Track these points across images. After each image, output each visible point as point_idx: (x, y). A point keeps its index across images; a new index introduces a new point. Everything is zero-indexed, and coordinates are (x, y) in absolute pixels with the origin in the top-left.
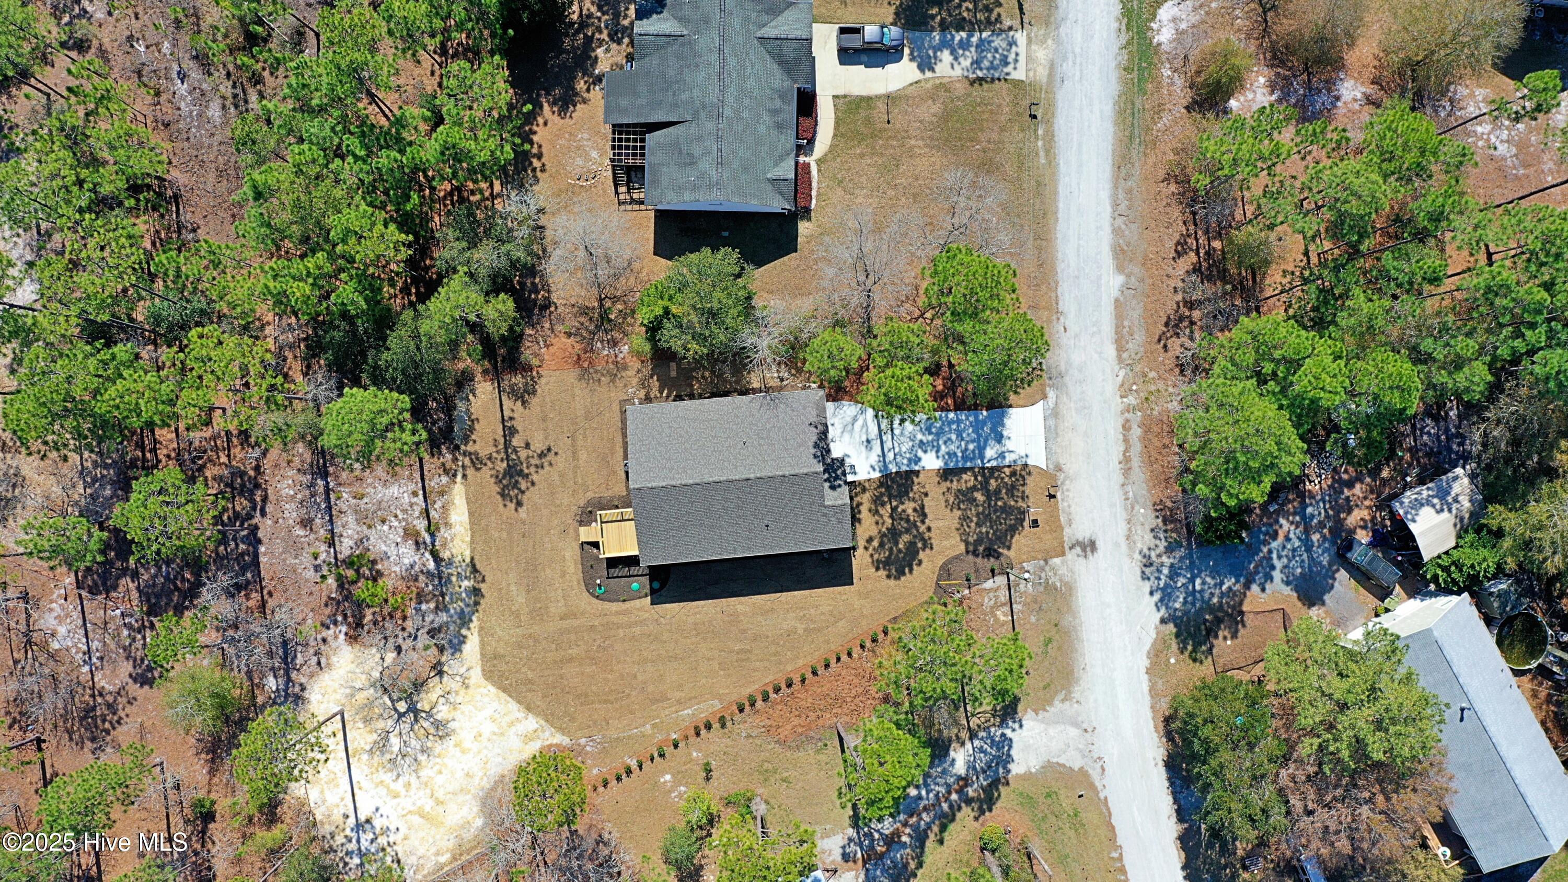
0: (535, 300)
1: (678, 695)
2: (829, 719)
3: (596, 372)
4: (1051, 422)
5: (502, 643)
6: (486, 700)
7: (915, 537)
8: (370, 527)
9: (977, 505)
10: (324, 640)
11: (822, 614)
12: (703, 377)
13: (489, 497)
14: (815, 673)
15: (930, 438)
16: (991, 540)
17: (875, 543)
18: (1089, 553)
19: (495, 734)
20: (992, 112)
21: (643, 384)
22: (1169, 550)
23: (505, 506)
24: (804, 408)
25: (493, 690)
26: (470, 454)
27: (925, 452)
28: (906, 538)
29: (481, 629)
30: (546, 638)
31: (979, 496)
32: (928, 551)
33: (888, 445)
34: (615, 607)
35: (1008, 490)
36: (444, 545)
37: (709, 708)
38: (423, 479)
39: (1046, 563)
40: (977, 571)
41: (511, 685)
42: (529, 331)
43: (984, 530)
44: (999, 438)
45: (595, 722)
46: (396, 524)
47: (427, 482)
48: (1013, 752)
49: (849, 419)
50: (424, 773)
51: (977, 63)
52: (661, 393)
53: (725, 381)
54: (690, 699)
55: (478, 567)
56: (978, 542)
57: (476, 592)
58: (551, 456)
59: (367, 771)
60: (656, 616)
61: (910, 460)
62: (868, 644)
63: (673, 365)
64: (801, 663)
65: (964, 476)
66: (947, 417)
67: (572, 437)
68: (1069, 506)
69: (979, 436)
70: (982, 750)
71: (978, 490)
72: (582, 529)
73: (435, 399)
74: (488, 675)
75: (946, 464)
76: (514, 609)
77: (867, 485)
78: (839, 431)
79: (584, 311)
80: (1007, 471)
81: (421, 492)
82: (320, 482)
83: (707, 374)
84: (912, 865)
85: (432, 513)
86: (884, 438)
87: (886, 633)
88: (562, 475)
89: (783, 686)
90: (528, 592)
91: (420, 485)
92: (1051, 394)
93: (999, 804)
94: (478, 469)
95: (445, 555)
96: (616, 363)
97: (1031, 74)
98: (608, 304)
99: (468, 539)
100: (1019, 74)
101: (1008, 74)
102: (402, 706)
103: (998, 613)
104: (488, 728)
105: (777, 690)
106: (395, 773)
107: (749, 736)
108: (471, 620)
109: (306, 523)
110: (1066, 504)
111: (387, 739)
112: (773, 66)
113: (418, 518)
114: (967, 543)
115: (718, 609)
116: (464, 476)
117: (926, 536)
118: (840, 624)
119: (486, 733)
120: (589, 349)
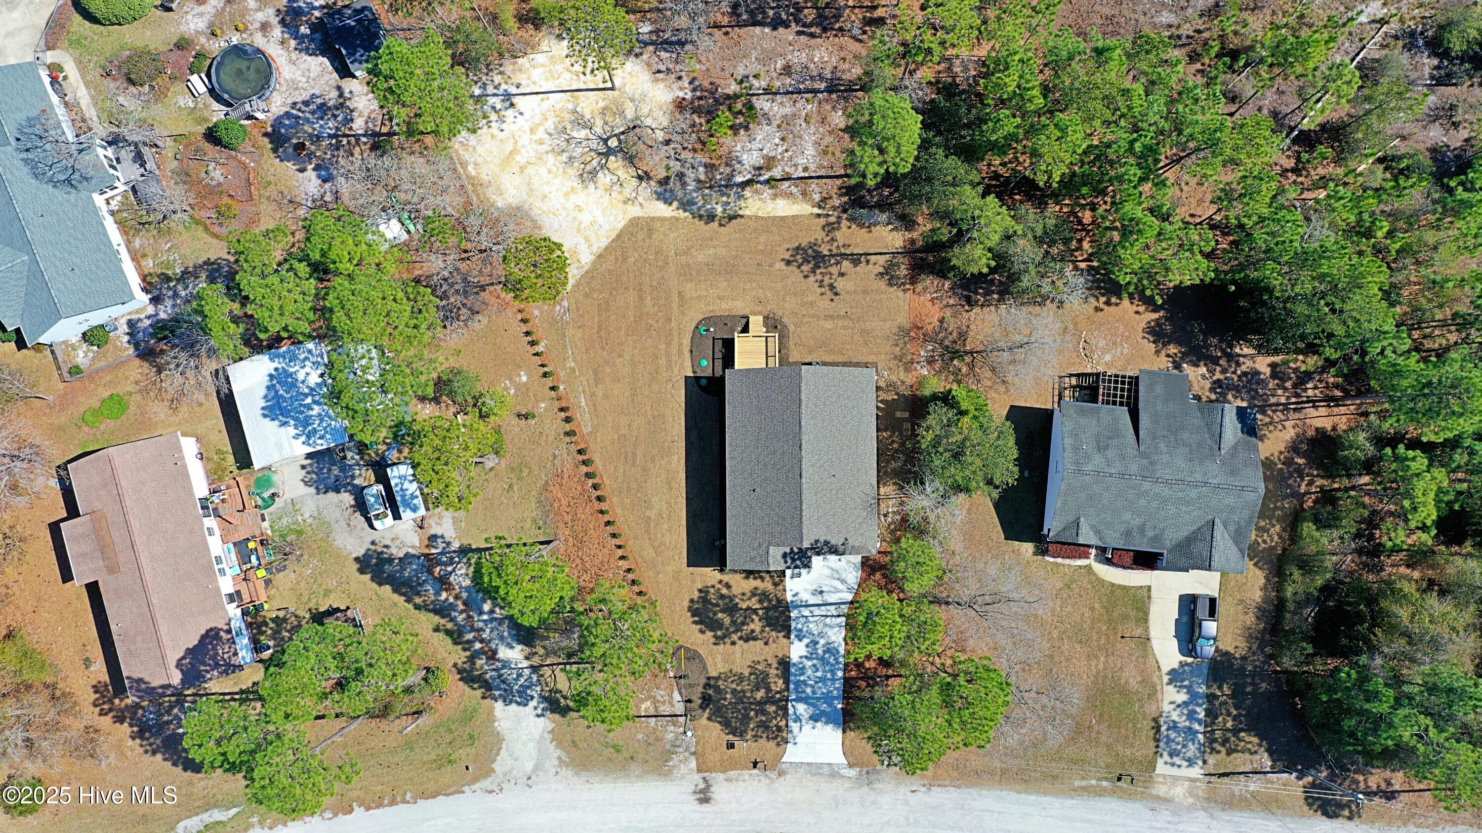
0: (977, 293)
1: (600, 394)
2: (564, 533)
3: (905, 343)
4: (826, 770)
5: (662, 237)
6: (612, 218)
7: (727, 629)
8: (779, 126)
9: (752, 691)
10: (680, 78)
11: (663, 535)
12: (893, 442)
13: (797, 236)
14: (608, 523)
15: (820, 652)
16: (719, 701)
17: (724, 591)
18: (698, 796)
19: (580, 224)
20: (1127, 737)
21: (890, 385)
23: (788, 250)
24: (861, 535)
25: (620, 225)
26: (839, 223)
27: (807, 646)
28: (727, 620)
29: (677, 219)
30: (663, 277)
32: (713, 640)
33: (816, 611)
34: (687, 342)
35: (765, 722)
36: (757, 192)
37: (585, 423)
38: (819, 177)
39: (693, 754)
40: (691, 686)
41: (623, 242)
42: (947, 284)
43: (728, 696)
44: (814, 718)
45: (582, 316)
46: (780, 150)
47: (816, 181)
48: (514, 705)
49: (844, 576)
50: (551, 158)
51: (1174, 726)
52: (881, 402)
53: (888, 462)
54: (595, 406)
55: (734, 221)
56: (717, 689)
57: (711, 218)
58: (829, 295)
59: (558, 107)
60: (674, 380)
61: (801, 630)
62: (630, 576)
63: (906, 415)
64: (619, 511)
65: (781, 681)
66: (840, 669)
67: (846, 316)
68: (744, 781)
69: (818, 699)
70: (519, 676)
71: (767, 693)
72: (761, 318)
73: (891, 194)
74: (634, 222)
75: (794, 664)
76: (693, 250)
77: (781, 587)
78: (833, 565)
79: (963, 336)
80: (783, 723)
81: (807, 175)
82: (823, 86)
83: (895, 446)
84: (418, 600)
85: (787, 184)
86: (823, 608)
87: (640, 593)
88: (812, 304)
89: (599, 493)
90: (707, 265)
91: (813, 175)
92: (853, 773)
93: (467, 689)
94: (823, 228)
95: (747, 192)
96: (912, 362)
97: (1161, 779)
98: (968, 359)
99: (760, 214)
100: (1161, 767)
101: (1161, 755)
102: (613, 143)
103: (649, 703)
104: (585, 218)
105: (595, 487)
106: (553, 132)
107: (555, 457)
108: (685, 211)
109: (787, 70)
110: (747, 777)
111: (584, 127)
112: (1185, 532)
113: (783, 171)
114: (717, 679)
115: (676, 438)
116: (819, 216)
117: (727, 640)
118: (652, 552)
119: (581, 216)
120: (927, 338)
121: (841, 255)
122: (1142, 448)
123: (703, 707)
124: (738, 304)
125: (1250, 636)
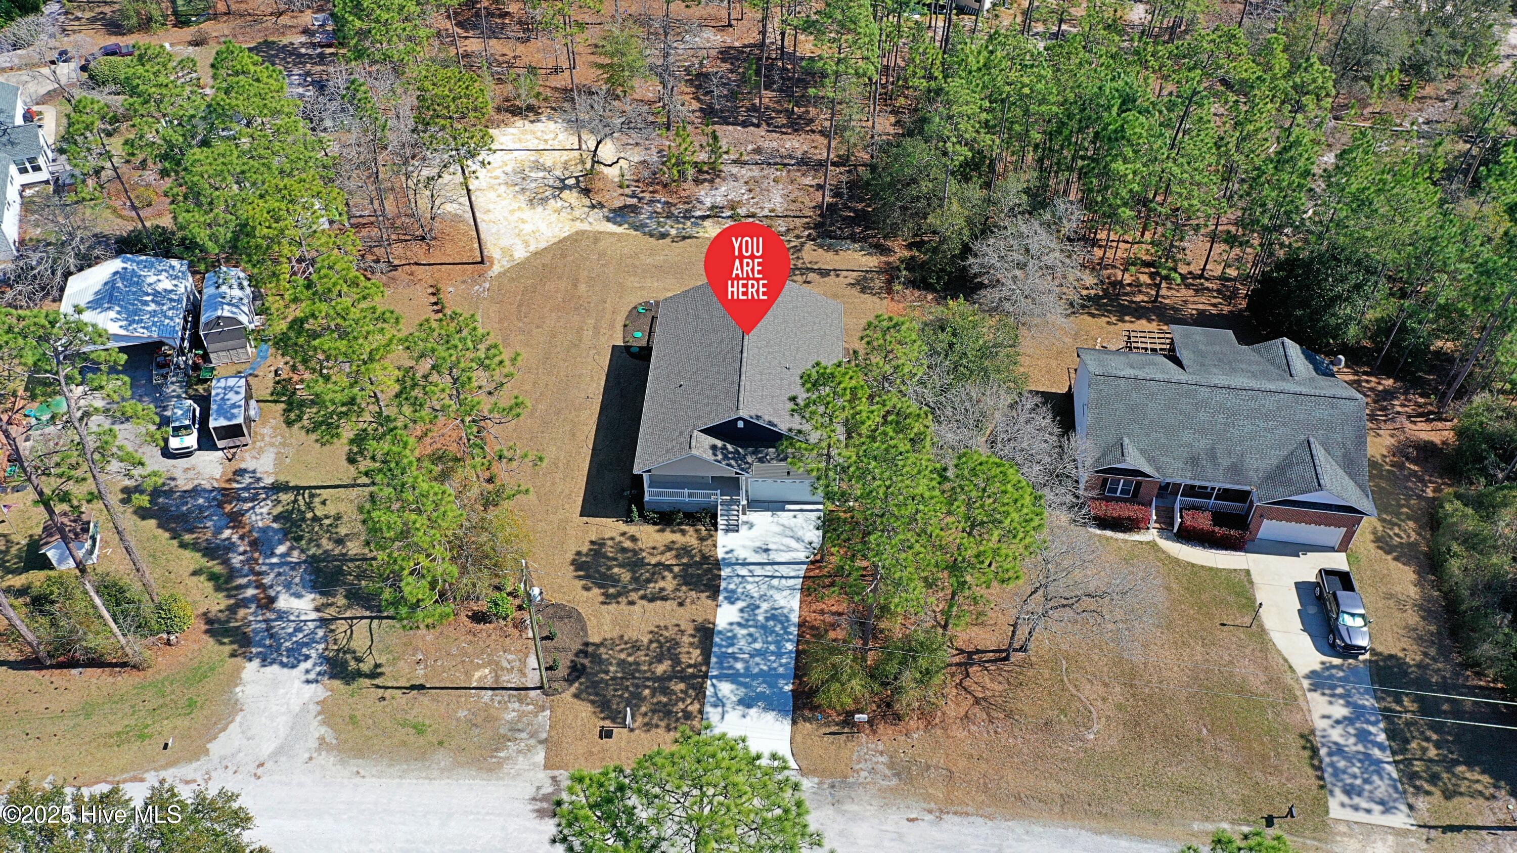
5: (609, 245)
6: (556, 230)
7: (625, 587)
8: (746, 183)
9: (650, 664)
10: (648, 149)
11: (554, 483)
15: (761, 618)
16: (595, 674)
17: (628, 544)
18: (538, 805)
19: (521, 231)
20: (1264, 757)
25: (564, 235)
26: (804, 247)
27: (742, 610)
28: (626, 577)
29: (625, 234)
30: (602, 271)
31: (664, 668)
32: (602, 599)
33: (758, 570)
34: (621, 319)
35: (665, 705)
36: (717, 224)
38: (785, 217)
39: (541, 742)
40: (557, 650)
41: (565, 245)
42: (930, 297)
43: (612, 669)
44: (746, 703)
45: (502, 295)
47: (782, 219)
48: (275, 668)
49: (800, 533)
51: (1338, 750)
55: (691, 239)
56: (596, 659)
57: (664, 236)
60: (599, 347)
61: (733, 592)
65: (698, 652)
66: (789, 640)
69: (754, 677)
70: (298, 630)
71: (673, 667)
74: (580, 234)
75: (720, 632)
76: (641, 256)
77: (709, 542)
78: (786, 523)
80: (695, 708)
81: (772, 214)
82: (793, 162)
84: (188, 537)
85: (750, 218)
86: (769, 567)
91: (780, 214)
92: (806, 782)
93: (211, 641)
95: (705, 223)
97: (1343, 828)
100: (1337, 811)
101: (1331, 792)
102: (570, 182)
103: (487, 671)
104: (528, 228)
106: (510, 172)
109: (758, 151)
111: (543, 171)
112: (1274, 458)
114: (598, 646)
115: (591, 396)
119: (523, 226)
121: (808, 269)
122: (1189, 372)
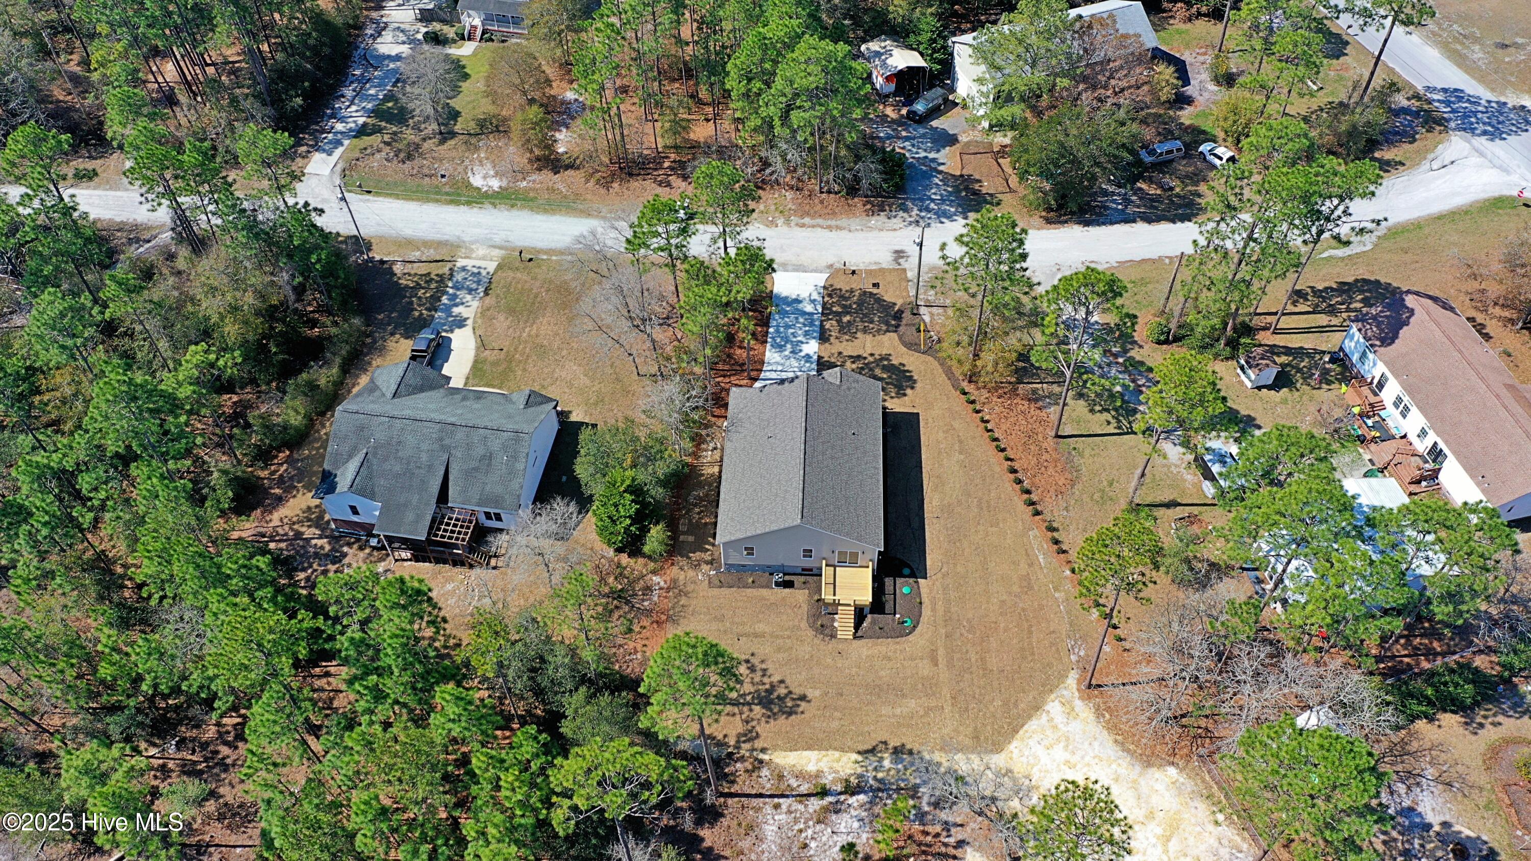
1: (1022, 565)
2: (1048, 445)
3: (673, 608)
4: (795, 268)
5: (961, 729)
6: (1025, 752)
7: (878, 365)
9: (854, 321)
11: (945, 439)
12: (699, 513)
13: (791, 728)
14: (1003, 450)
15: (789, 346)
16: (886, 315)
20: (517, 284)
21: (696, 566)
22: (906, 210)
23: (802, 713)
25: (1014, 744)
26: (738, 742)
27: (801, 350)
28: (878, 372)
29: (940, 750)
30: (957, 683)
31: (846, 319)
32: (892, 358)
34: (926, 612)
35: (843, 300)
36: (841, 782)
37: (1037, 538)
38: (761, 796)
39: (910, 281)
40: (913, 324)
41: (1010, 724)
43: (877, 319)
44: (798, 301)
45: (1052, 644)
46: (810, 832)
47: (764, 792)
51: (471, 291)
52: (708, 550)
53: (707, 495)
54: (1027, 555)
55: (868, 746)
56: (887, 324)
57: (897, 752)
58: (755, 661)
60: (939, 572)
61: (807, 362)
64: (993, 460)
65: (827, 327)
66: (772, 334)
68: (863, 263)
69: (793, 314)
71: (841, 319)
72: (840, 636)
74: (997, 748)
75: (814, 338)
76: (921, 713)
79: (607, 613)
80: (826, 299)
81: (776, 800)
83: (697, 510)
85: (804, 789)
87: (967, 393)
88: (779, 650)
89: (1015, 476)
90: (904, 696)
91: (767, 800)
94: (758, 736)
95: (852, 782)
96: (668, 589)
97: (494, 259)
98: (605, 590)
99: (837, 754)
100: (491, 266)
101: (488, 273)
105: (1019, 482)
107: (1067, 509)
108: (929, 761)
110: (861, 265)
113: (806, 806)
114: (888, 331)
115: (935, 521)
116: (763, 750)
117: (878, 357)
118: (956, 426)
119: (1067, 756)
120: (648, 612)
121: (738, 705)
122: (445, 457)
123: (901, 312)
124: (865, 652)
125: (381, 351)
